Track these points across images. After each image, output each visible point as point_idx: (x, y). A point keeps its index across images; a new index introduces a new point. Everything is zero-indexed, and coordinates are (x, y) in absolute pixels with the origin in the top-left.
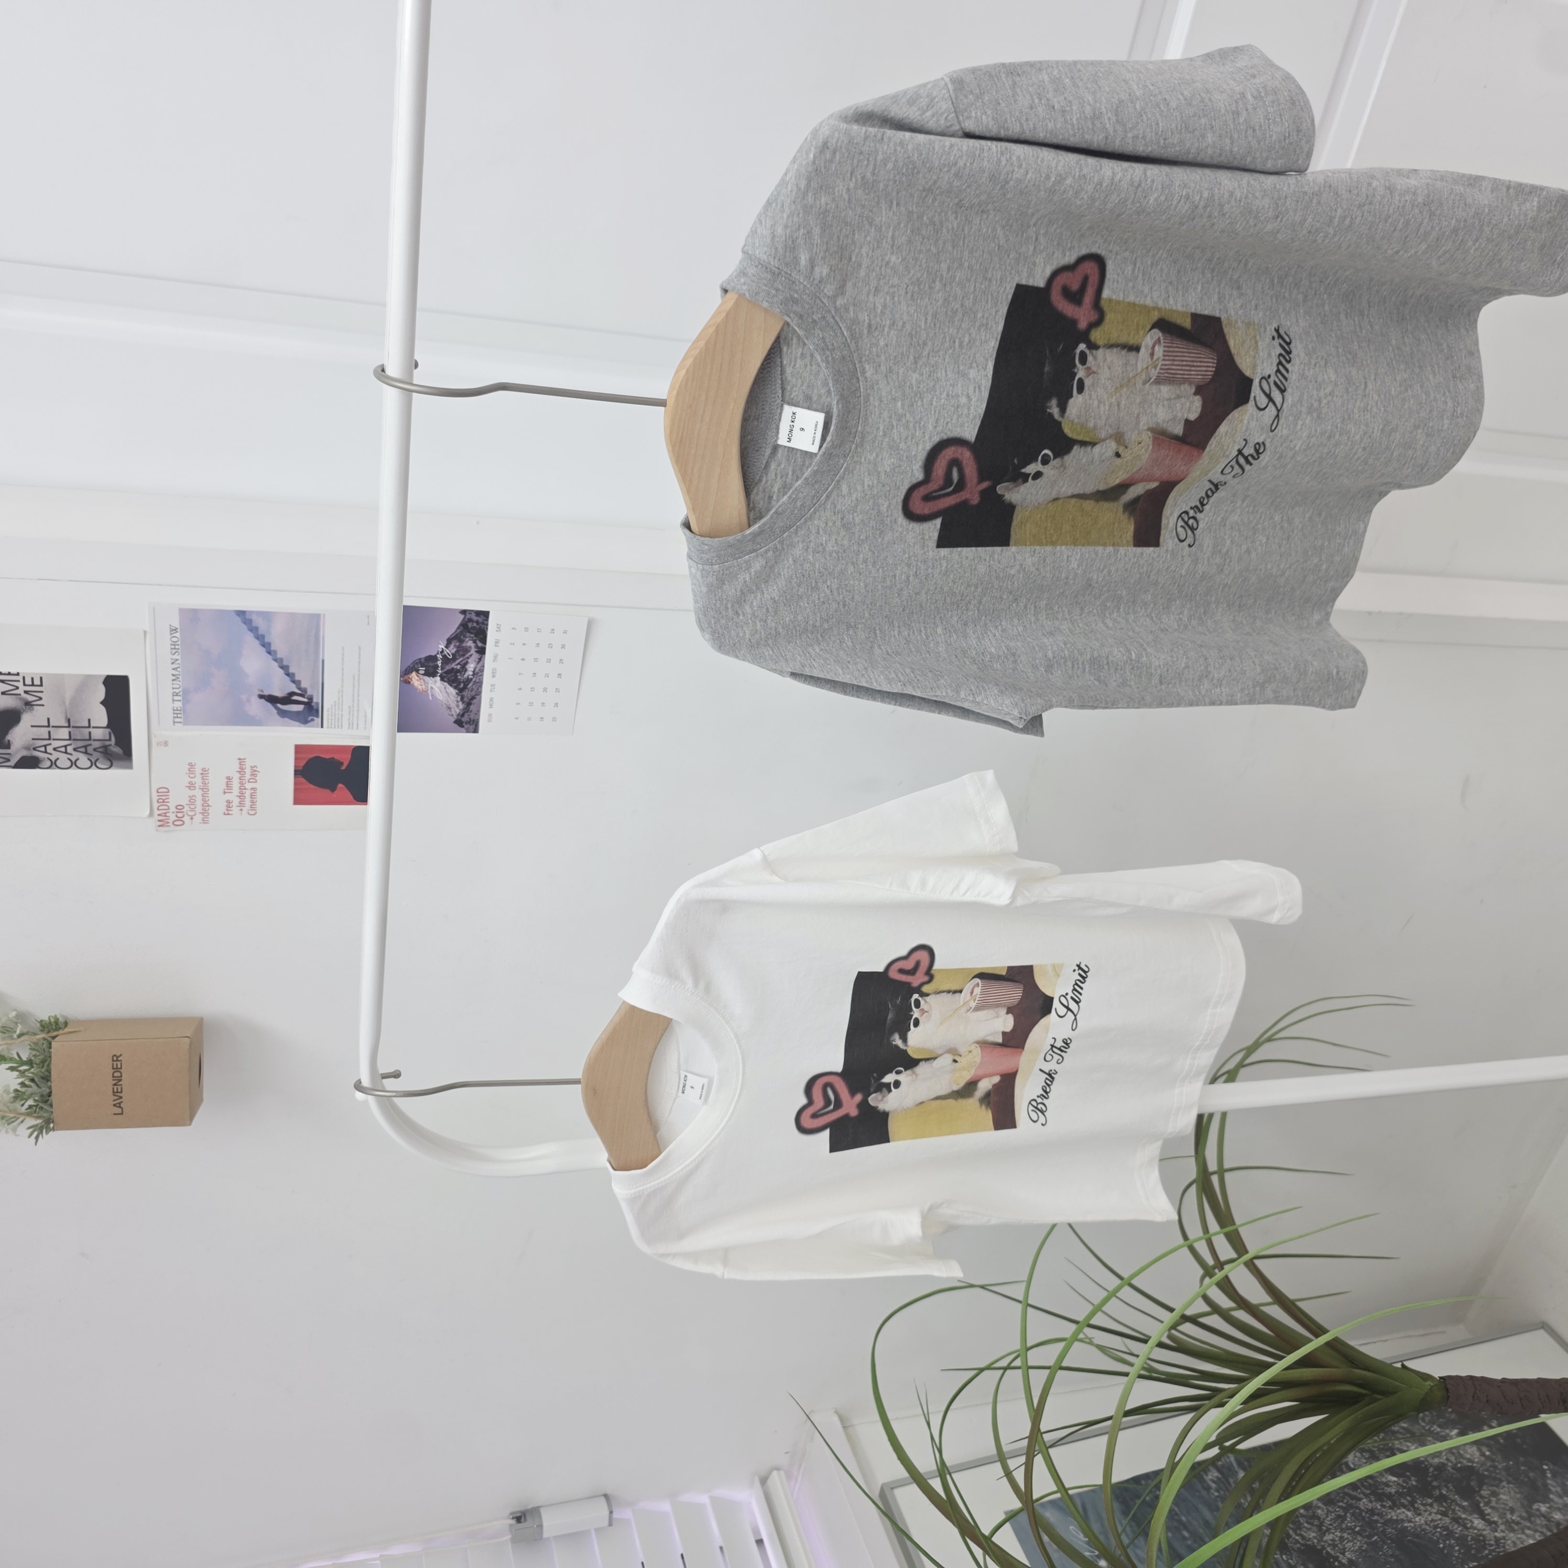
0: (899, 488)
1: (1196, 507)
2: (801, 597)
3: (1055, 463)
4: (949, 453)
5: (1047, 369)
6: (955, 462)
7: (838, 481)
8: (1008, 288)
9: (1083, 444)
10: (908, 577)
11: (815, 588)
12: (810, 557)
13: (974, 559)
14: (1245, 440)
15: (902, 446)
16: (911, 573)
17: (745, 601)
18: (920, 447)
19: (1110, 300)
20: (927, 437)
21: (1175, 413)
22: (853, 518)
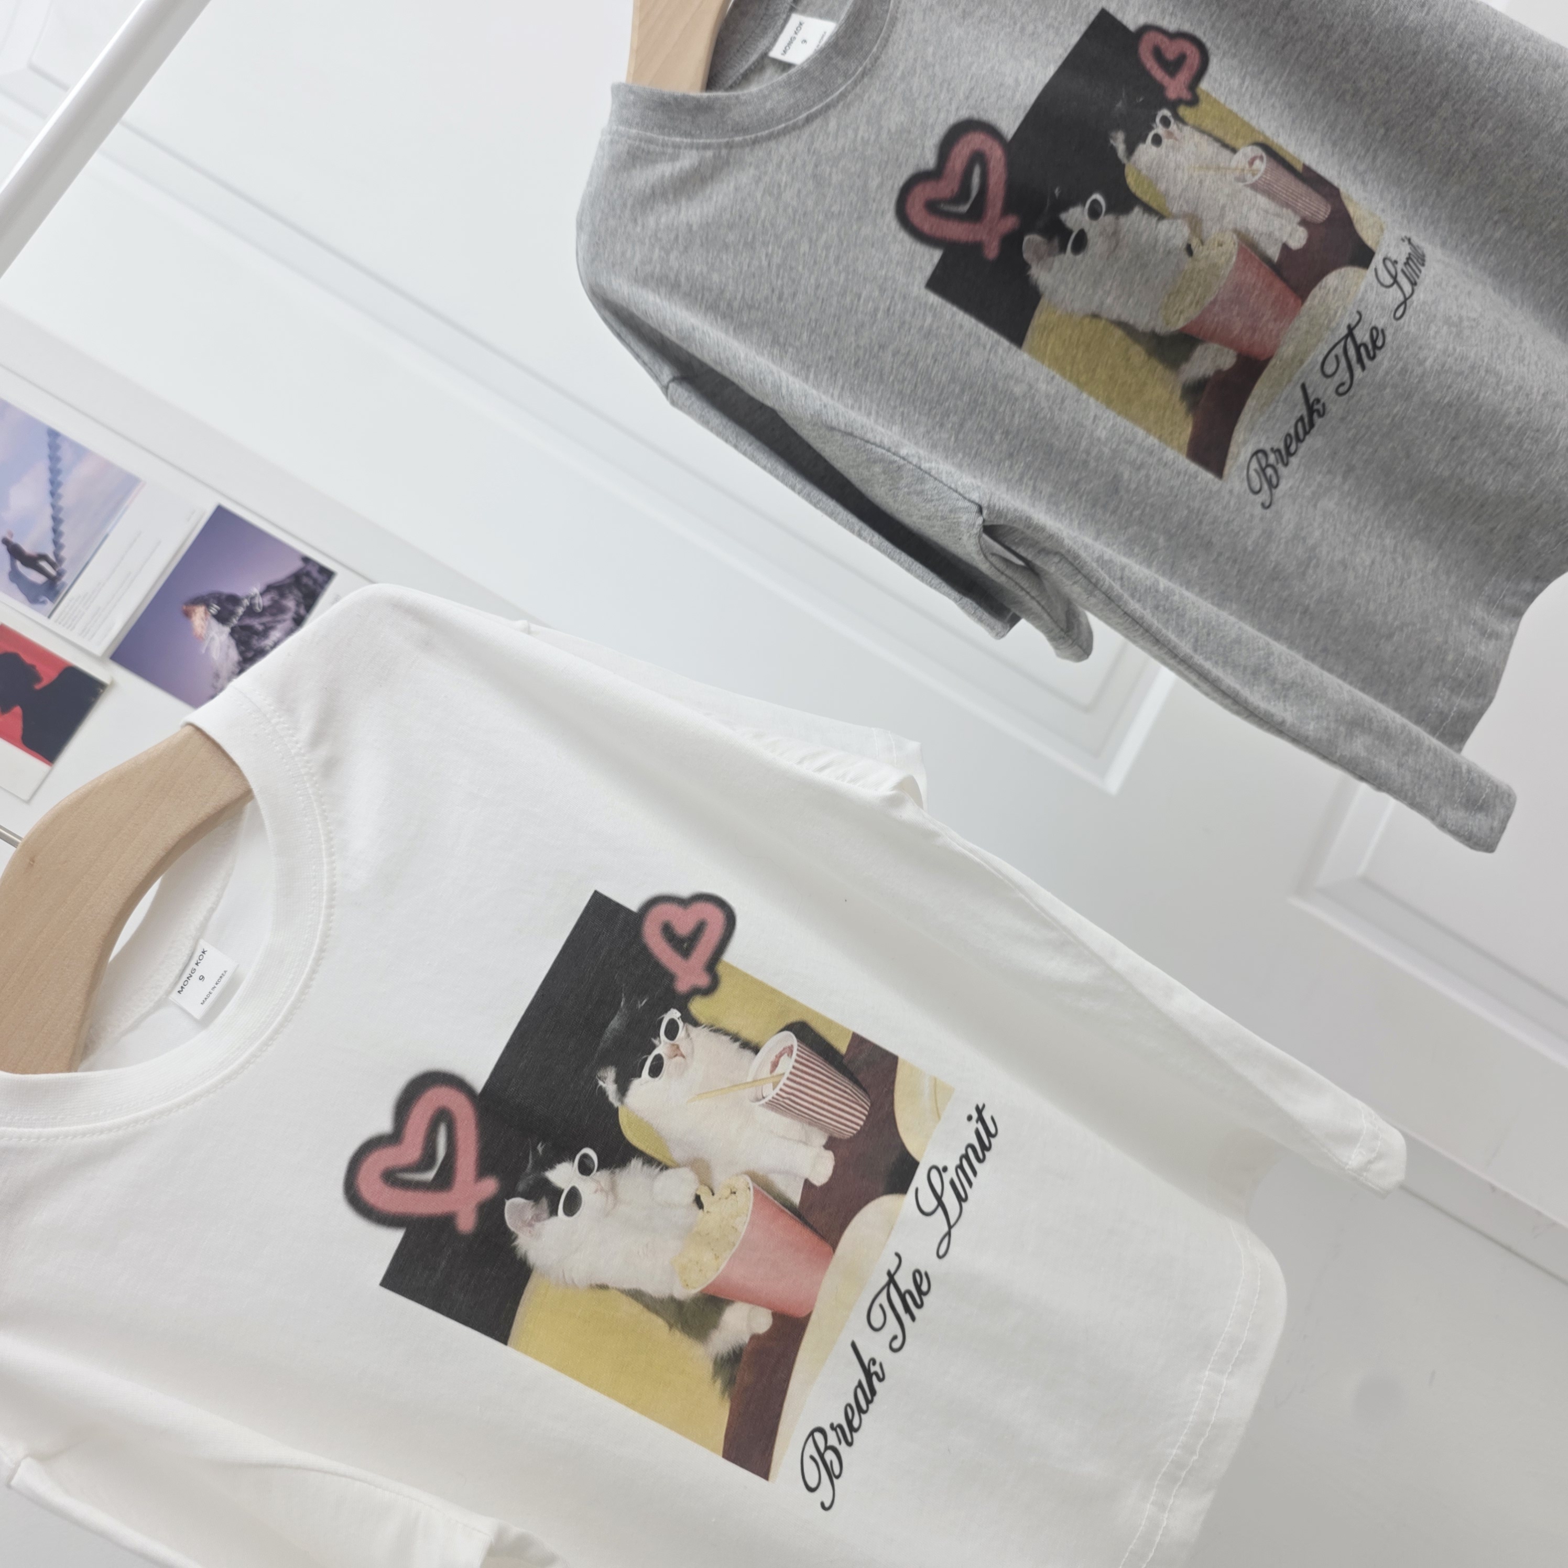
0: (900, 166)
1: (1279, 451)
2: (726, 247)
3: (1106, 220)
4: (976, 141)
5: (1119, 105)
6: (978, 158)
7: (828, 107)
8: (1092, 7)
9: (1148, 209)
10: (876, 310)
11: (750, 246)
12: (759, 195)
13: (970, 335)
14: (1359, 313)
15: (920, 103)
16: (882, 307)
17: (652, 209)
18: (942, 116)
19: (1208, 95)
20: (954, 107)
21: (1271, 229)
22: (830, 174)
